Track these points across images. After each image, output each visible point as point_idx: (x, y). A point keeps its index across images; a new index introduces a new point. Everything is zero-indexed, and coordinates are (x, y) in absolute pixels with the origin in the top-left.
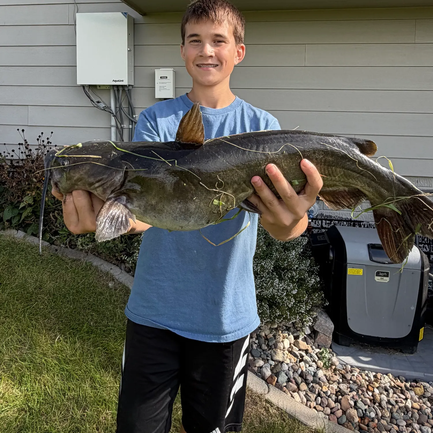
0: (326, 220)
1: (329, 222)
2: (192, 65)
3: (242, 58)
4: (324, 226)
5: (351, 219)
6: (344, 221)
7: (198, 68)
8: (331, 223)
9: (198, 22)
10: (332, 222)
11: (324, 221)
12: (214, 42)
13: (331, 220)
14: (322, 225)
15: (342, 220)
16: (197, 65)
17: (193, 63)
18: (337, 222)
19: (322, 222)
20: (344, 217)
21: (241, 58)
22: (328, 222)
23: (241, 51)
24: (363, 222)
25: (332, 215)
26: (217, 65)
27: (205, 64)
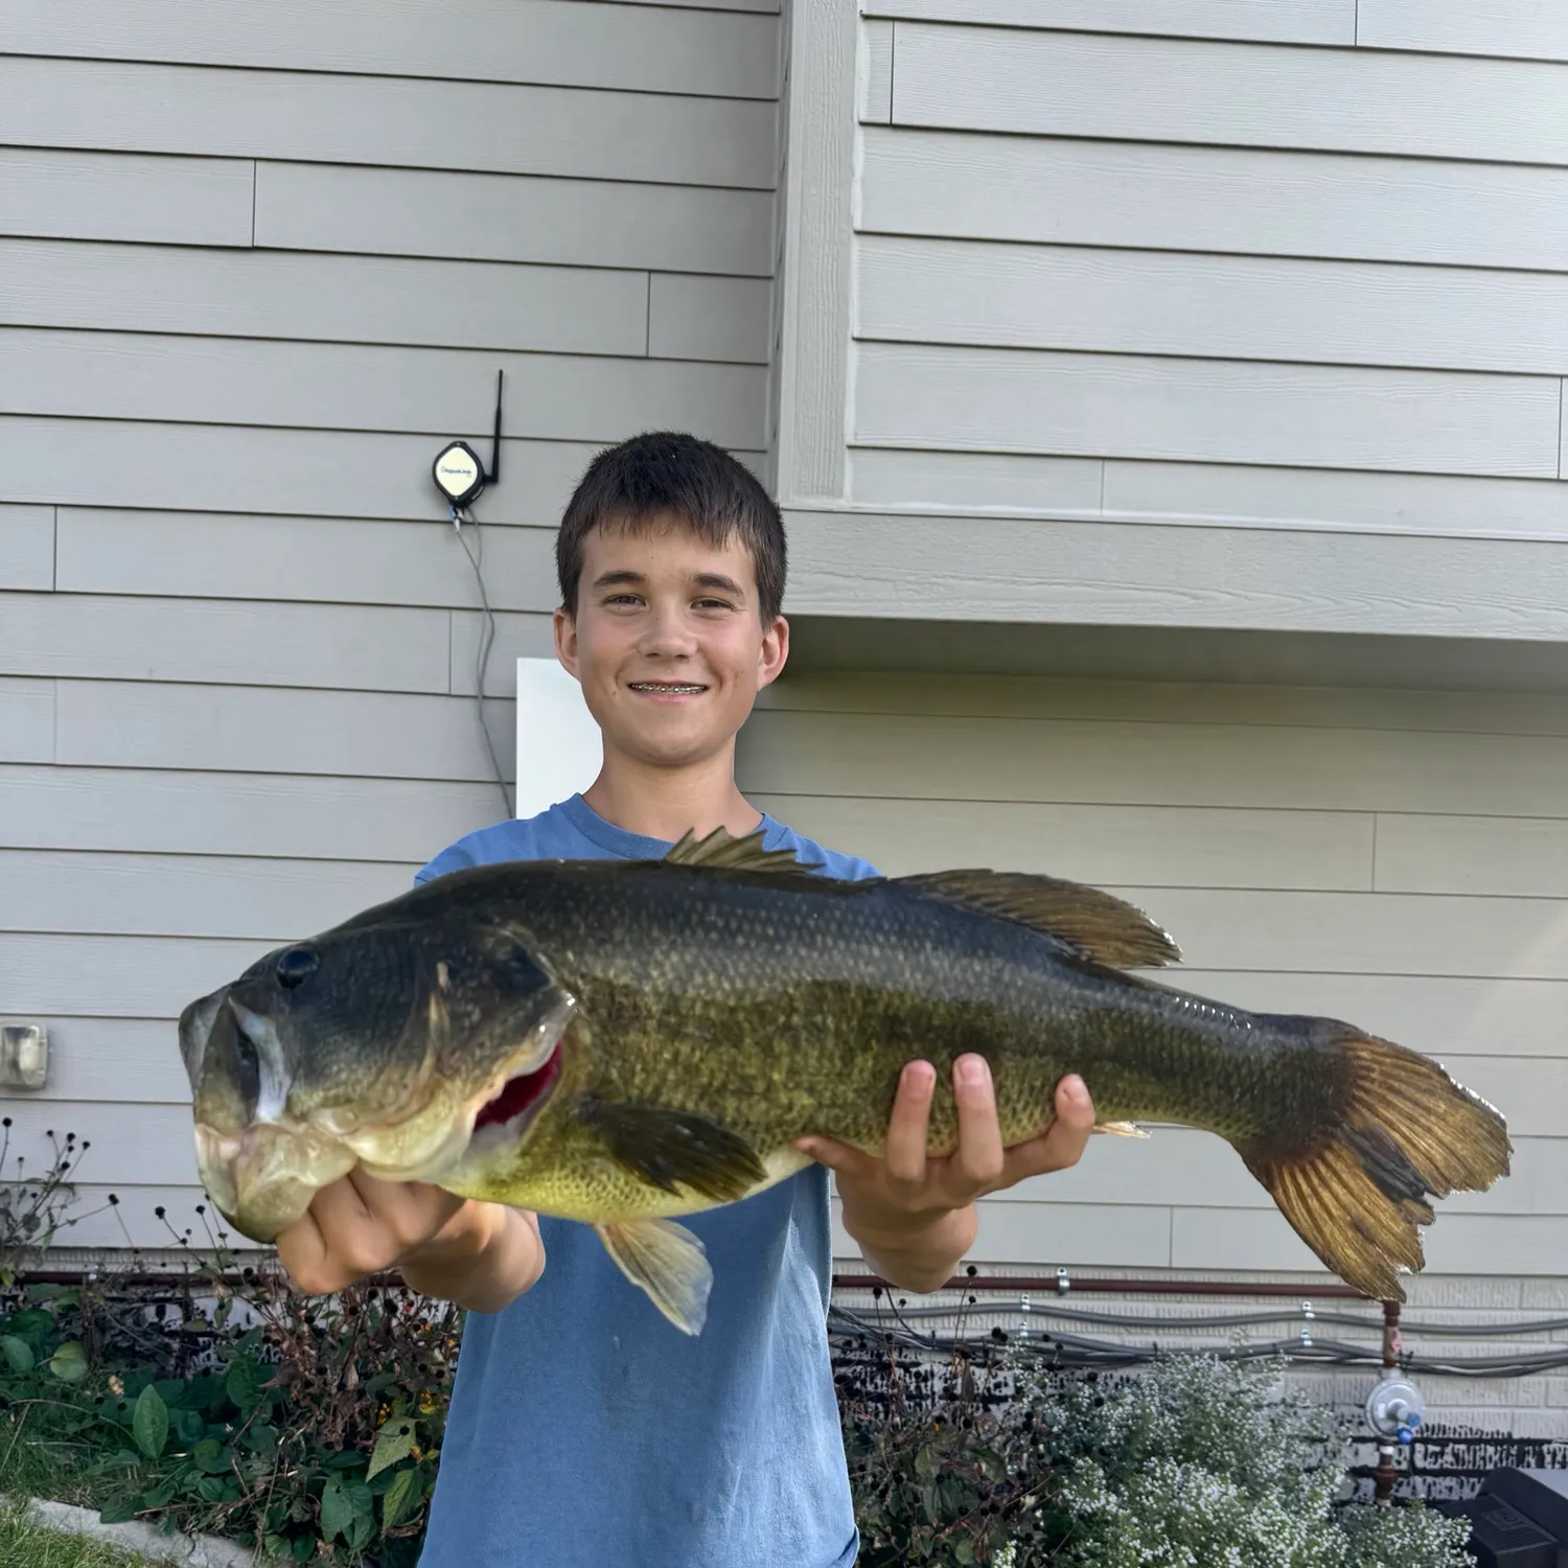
0: (1425, 1441)
1: (1437, 1449)
2: (613, 687)
3: (779, 664)
4: (1420, 1463)
5: (1510, 1435)
6: (1488, 1442)
7: (633, 696)
8: (1442, 1454)
9: (635, 530)
10: (1448, 1450)
11: (1419, 1447)
12: (693, 606)
13: (1443, 1443)
14: (1412, 1462)
15: (1479, 1441)
16: (631, 686)
17: (617, 677)
18: (1463, 1447)
19: (1413, 1452)
20: (1488, 1428)
21: (773, 665)
22: (1432, 1448)
23: (773, 638)
24: (1549, 1442)
25: (1448, 1425)
26: (705, 688)
27: (663, 684)
